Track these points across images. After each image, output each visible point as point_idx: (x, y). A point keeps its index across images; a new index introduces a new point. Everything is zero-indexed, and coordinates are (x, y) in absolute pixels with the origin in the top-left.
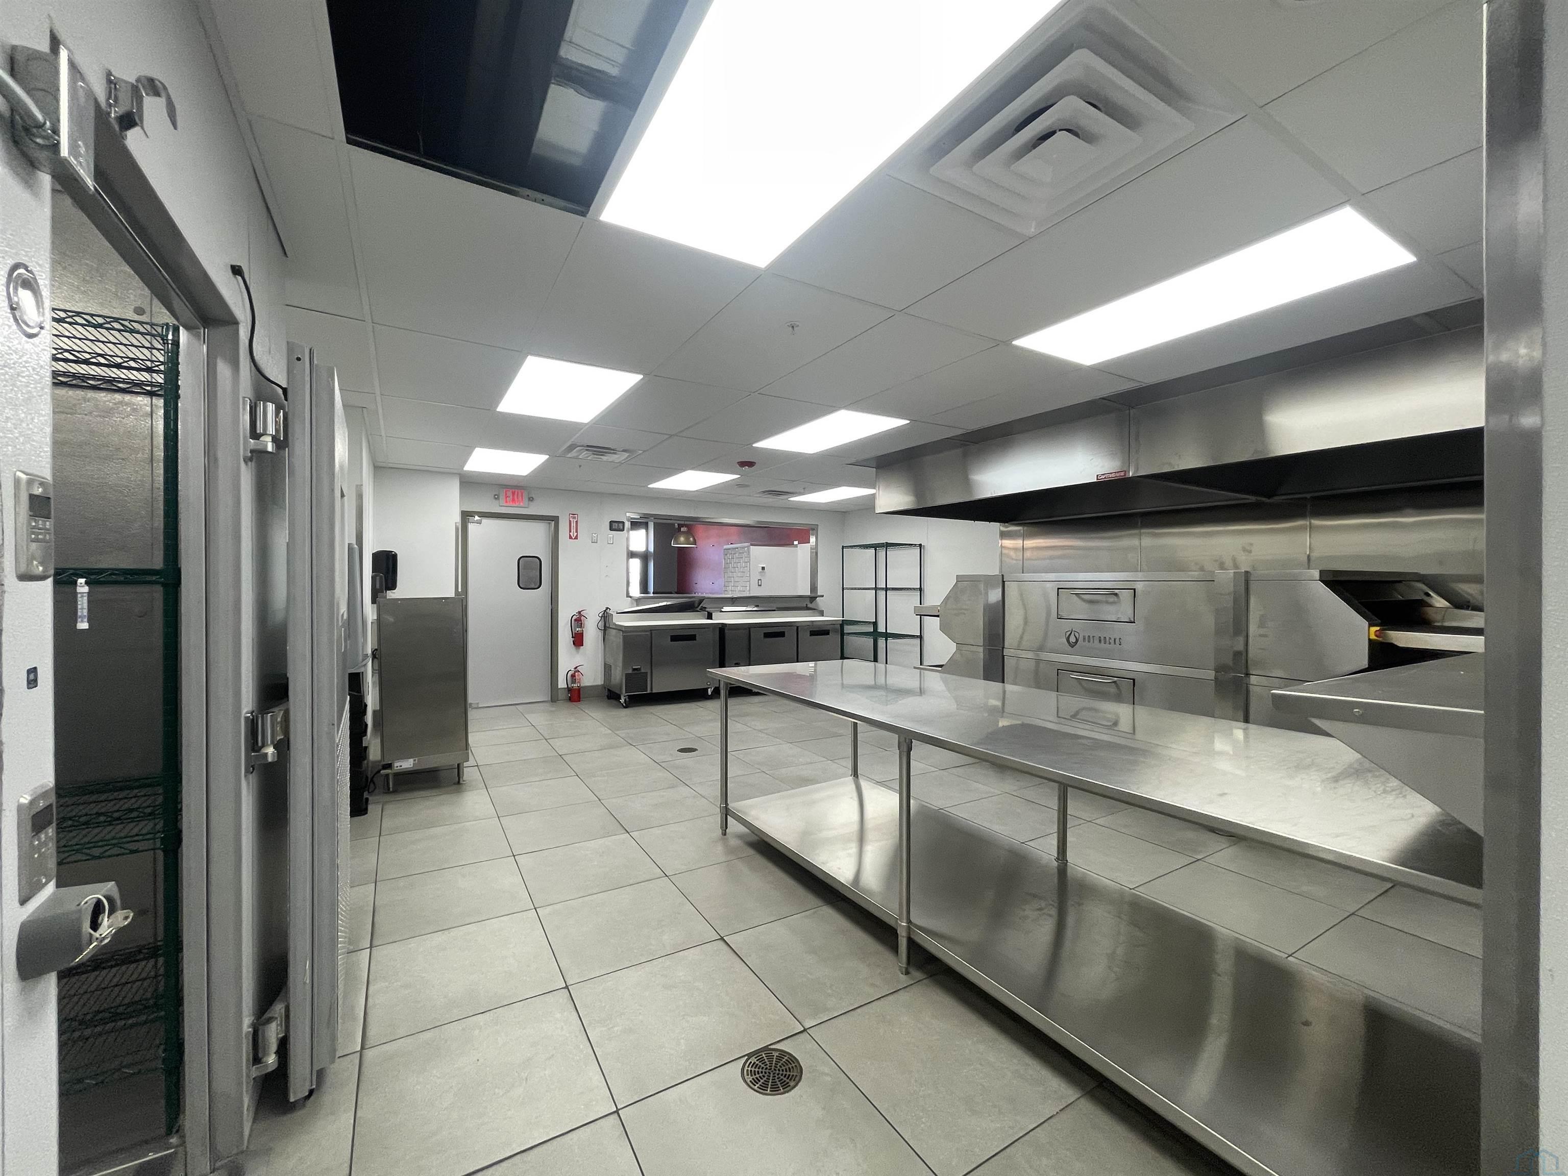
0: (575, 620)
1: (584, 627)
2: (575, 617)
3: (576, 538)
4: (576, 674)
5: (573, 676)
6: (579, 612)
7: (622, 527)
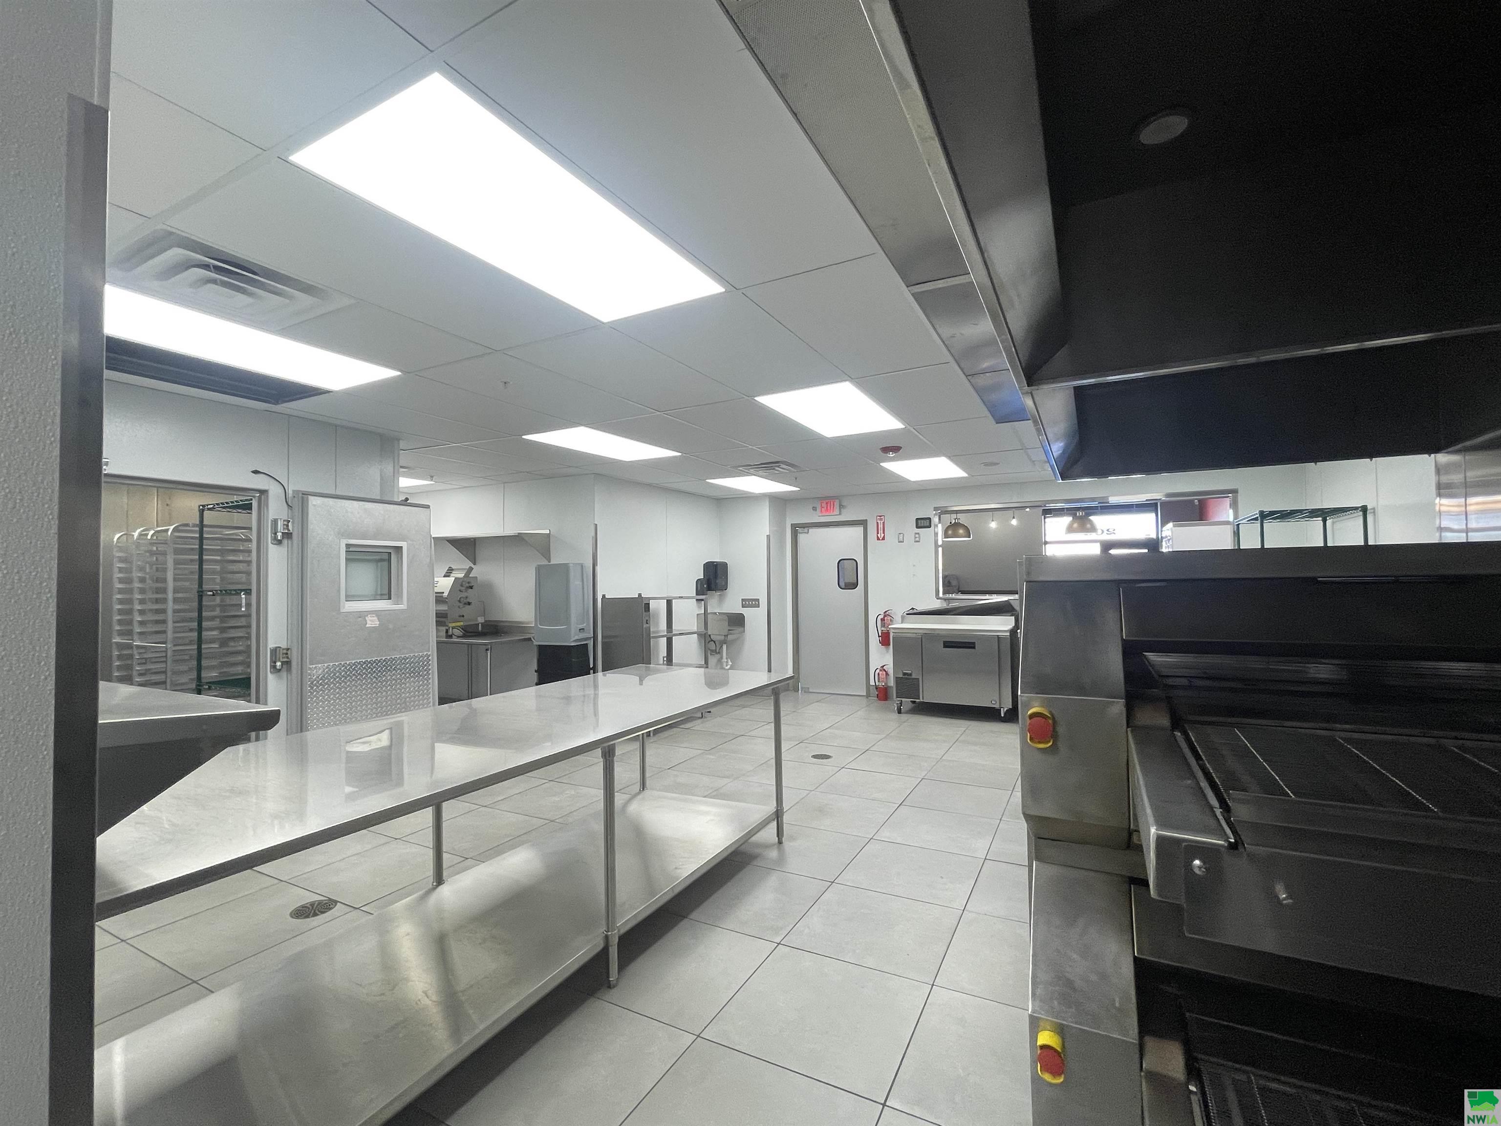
2: (881, 617)
3: (883, 539)
5: (880, 674)
6: (885, 612)
7: (928, 524)
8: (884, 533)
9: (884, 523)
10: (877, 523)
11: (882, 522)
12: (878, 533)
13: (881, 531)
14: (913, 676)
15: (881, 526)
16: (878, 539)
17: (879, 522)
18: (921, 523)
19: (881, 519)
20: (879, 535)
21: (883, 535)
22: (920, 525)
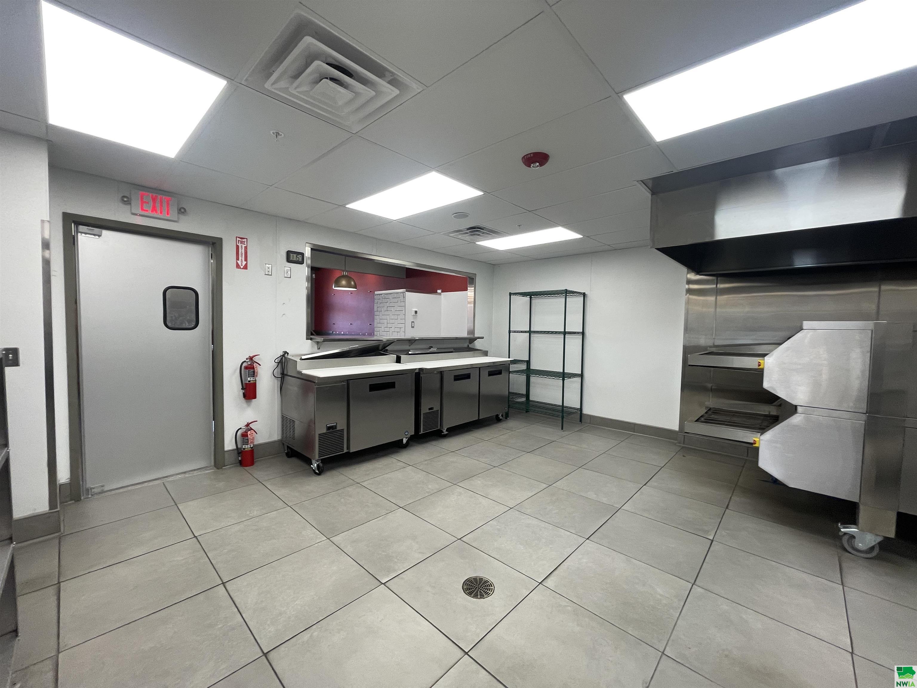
0: (246, 368)
1: (257, 376)
2: (244, 364)
3: (246, 267)
4: (249, 433)
5: (245, 435)
6: (251, 358)
7: (300, 259)
8: (246, 260)
9: (246, 248)
10: (237, 247)
11: (244, 246)
12: (238, 259)
13: (242, 258)
14: (338, 428)
15: (242, 251)
16: (238, 266)
17: (240, 245)
18: (293, 257)
19: (242, 242)
20: (239, 262)
21: (244, 263)
22: (291, 259)
